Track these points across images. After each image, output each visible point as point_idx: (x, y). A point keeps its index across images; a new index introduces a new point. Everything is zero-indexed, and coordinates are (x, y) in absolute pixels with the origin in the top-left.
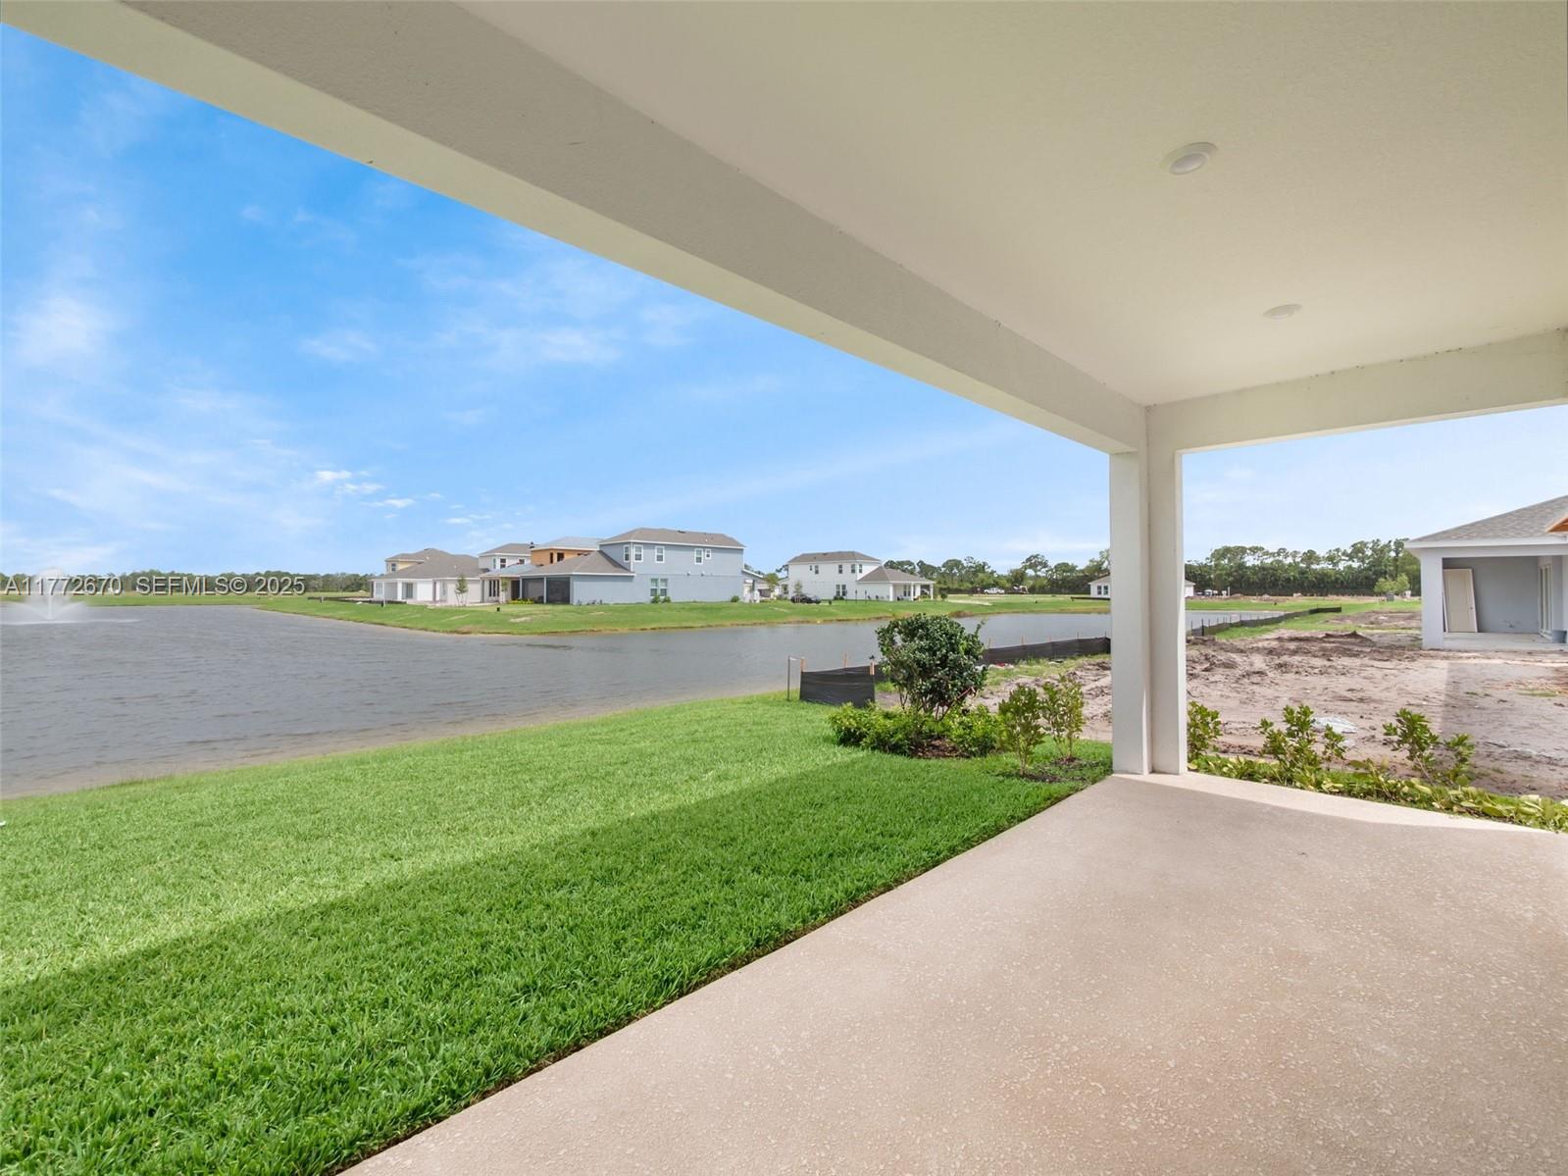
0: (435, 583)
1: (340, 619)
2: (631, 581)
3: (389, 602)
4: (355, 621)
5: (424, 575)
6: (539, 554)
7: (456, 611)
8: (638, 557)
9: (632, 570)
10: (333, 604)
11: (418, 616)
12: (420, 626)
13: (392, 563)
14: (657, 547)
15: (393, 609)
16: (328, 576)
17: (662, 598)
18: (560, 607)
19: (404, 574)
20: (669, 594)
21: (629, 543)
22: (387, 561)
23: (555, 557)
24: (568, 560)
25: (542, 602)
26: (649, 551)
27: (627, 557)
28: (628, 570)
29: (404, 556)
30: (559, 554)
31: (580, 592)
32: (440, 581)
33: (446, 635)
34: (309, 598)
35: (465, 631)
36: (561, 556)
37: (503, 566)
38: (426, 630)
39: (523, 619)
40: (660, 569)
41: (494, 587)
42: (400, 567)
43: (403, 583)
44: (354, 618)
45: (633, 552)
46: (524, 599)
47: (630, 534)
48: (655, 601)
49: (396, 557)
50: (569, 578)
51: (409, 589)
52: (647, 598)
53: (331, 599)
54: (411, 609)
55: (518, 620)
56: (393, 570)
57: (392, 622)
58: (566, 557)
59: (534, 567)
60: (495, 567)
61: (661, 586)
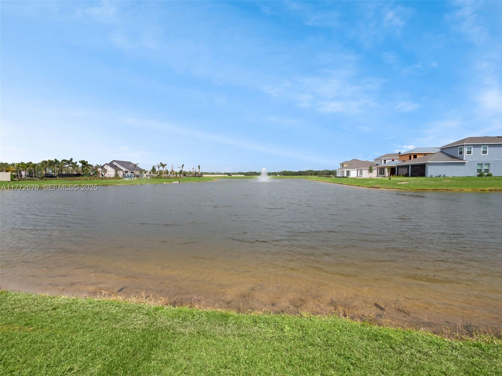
0: (358, 170)
1: (328, 182)
2: (464, 165)
3: (342, 177)
4: (332, 183)
5: (354, 168)
6: (403, 156)
7: (369, 179)
8: (469, 152)
9: (464, 159)
11: (354, 181)
12: (356, 185)
13: (342, 165)
14: (482, 146)
15: (344, 179)
17: (486, 174)
18: (422, 178)
19: (346, 168)
20: (491, 172)
21: (463, 145)
22: (340, 164)
23: (412, 157)
24: (419, 158)
25: (408, 176)
26: (477, 149)
27: (461, 153)
28: (463, 160)
29: (346, 162)
30: (414, 156)
31: (431, 171)
32: (360, 169)
33: (368, 188)
34: (319, 177)
35: (377, 187)
36: (415, 157)
37: (384, 163)
38: (359, 186)
39: (404, 183)
40: (484, 158)
41: (381, 171)
42: (345, 166)
43: (346, 171)
44: (332, 182)
45: (466, 150)
46: (398, 175)
47: (464, 140)
48: (481, 175)
49: (344, 162)
50: (425, 165)
51: (348, 173)
52: (475, 174)
54: (350, 179)
55: (402, 183)
56: (343, 167)
57: (345, 183)
58: (418, 157)
59: (402, 162)
60: (381, 163)
61: (486, 167)
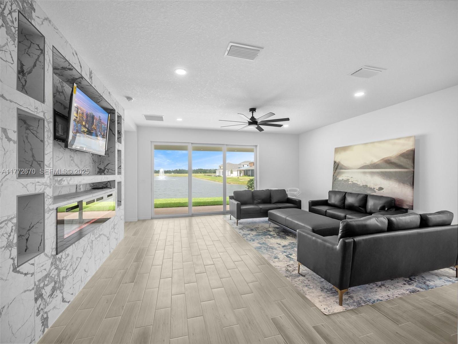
1: (208, 180)
3: (218, 176)
4: (211, 180)
6: (251, 164)
7: (230, 178)
10: (208, 176)
16: (210, 170)
34: (204, 175)
37: (243, 167)
41: (240, 172)
42: (222, 167)
46: (246, 175)
53: (208, 175)
59: (250, 167)
